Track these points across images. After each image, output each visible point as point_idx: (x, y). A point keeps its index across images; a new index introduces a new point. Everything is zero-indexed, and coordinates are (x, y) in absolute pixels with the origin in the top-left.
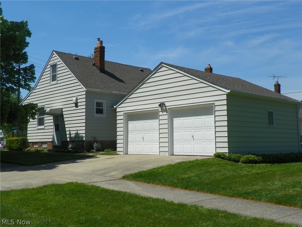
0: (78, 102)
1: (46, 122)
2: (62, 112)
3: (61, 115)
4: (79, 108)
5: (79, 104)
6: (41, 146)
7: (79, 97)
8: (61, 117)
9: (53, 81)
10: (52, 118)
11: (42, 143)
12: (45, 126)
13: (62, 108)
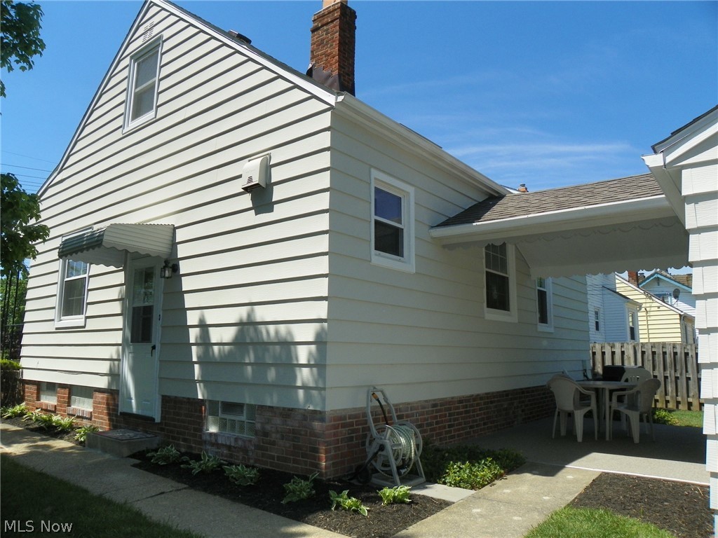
0: (273, 180)
1: (92, 297)
2: (174, 245)
3: (166, 262)
4: (279, 211)
5: (278, 193)
6: (69, 405)
7: (277, 157)
8: (167, 274)
9: (136, 115)
10: (120, 278)
11: (72, 391)
12: (87, 318)
13: (175, 229)
